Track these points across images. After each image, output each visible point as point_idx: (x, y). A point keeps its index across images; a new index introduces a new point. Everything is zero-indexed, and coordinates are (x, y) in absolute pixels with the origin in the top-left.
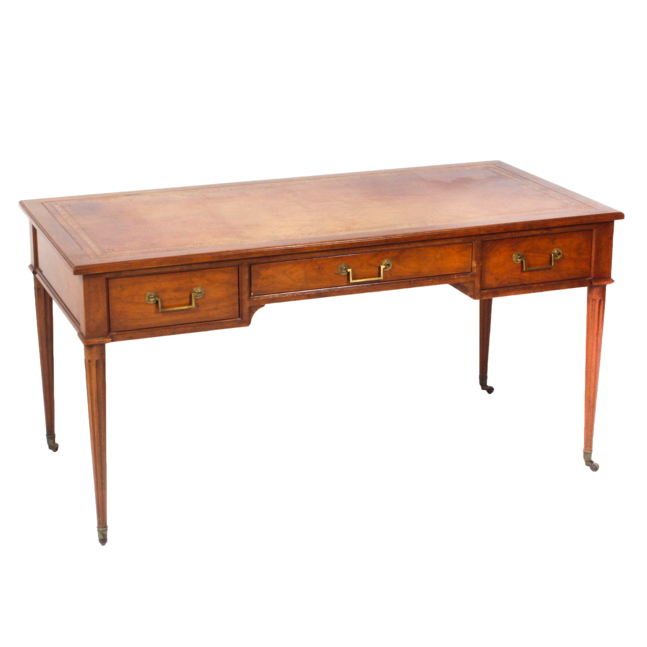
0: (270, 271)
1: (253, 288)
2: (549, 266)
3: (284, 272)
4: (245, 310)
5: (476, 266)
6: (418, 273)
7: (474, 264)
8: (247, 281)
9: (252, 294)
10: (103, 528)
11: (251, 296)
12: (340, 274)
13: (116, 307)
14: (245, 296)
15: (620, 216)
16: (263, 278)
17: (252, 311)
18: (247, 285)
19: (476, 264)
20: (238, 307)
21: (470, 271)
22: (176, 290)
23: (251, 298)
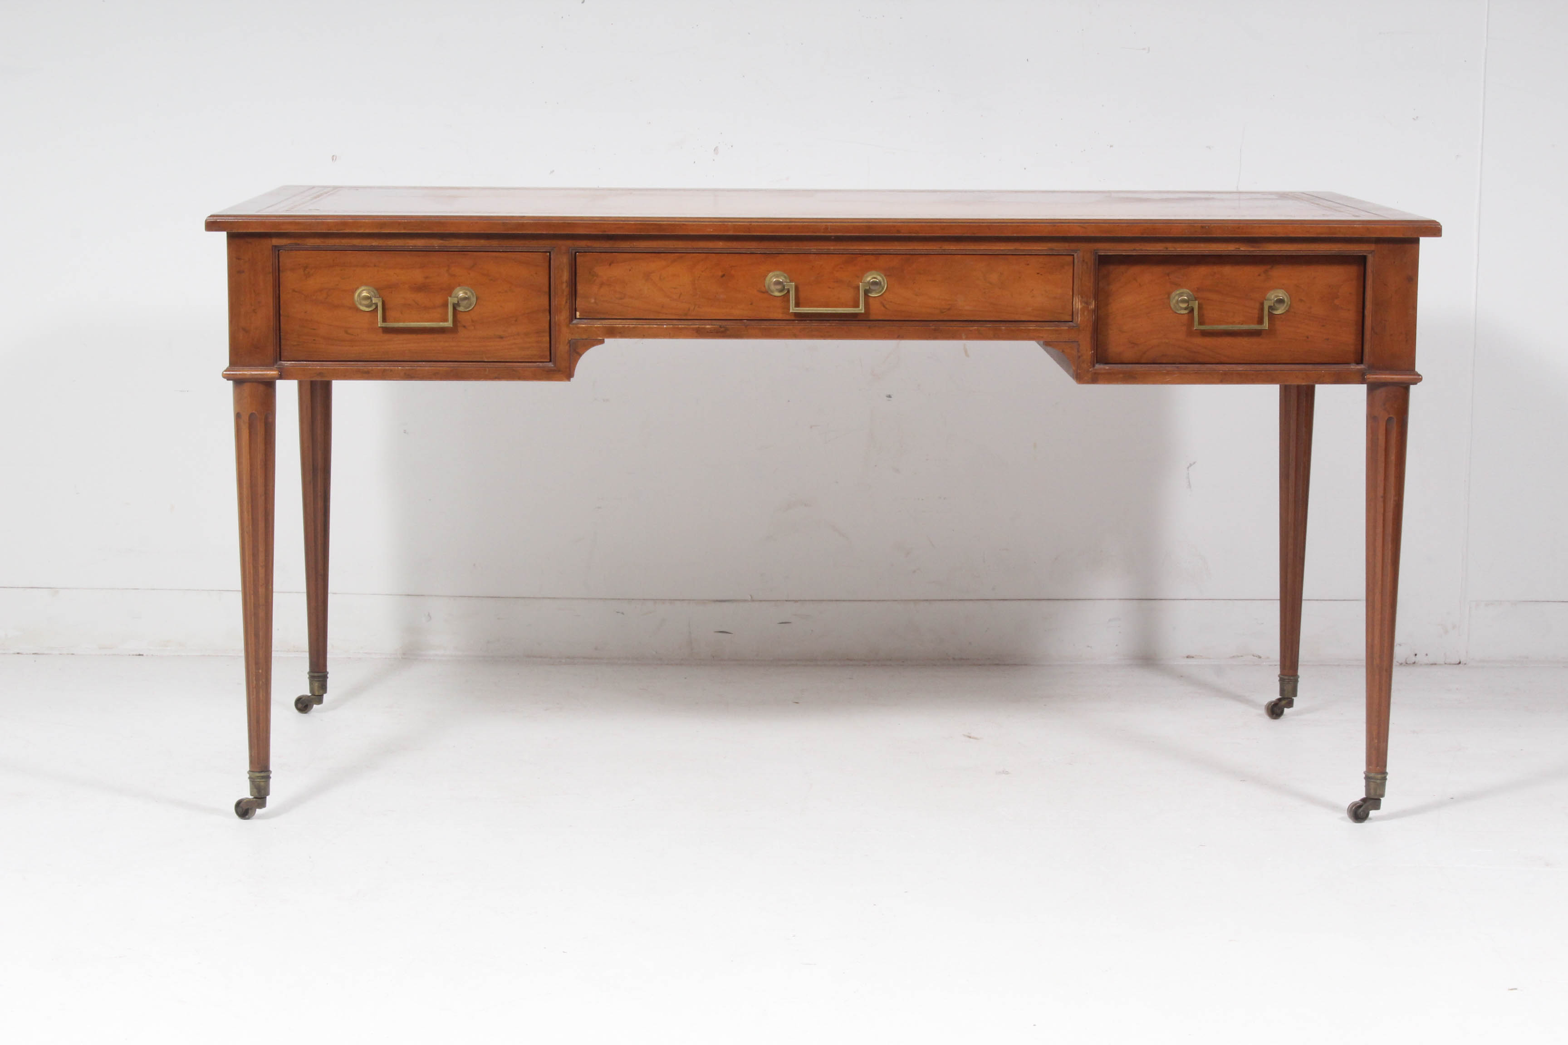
0: (617, 271)
1: (580, 303)
2: (1255, 327)
3: (647, 276)
4: (562, 348)
5: (1081, 309)
6: (949, 309)
7: (1078, 305)
8: (564, 286)
9: (578, 314)
10: (259, 772)
11: (576, 318)
12: (770, 292)
13: (295, 309)
14: (562, 317)
15: (1433, 229)
16: (602, 284)
17: (576, 351)
18: (565, 293)
19: (1081, 304)
20: (548, 339)
21: (1069, 318)
22: (420, 288)
23: (575, 322)
